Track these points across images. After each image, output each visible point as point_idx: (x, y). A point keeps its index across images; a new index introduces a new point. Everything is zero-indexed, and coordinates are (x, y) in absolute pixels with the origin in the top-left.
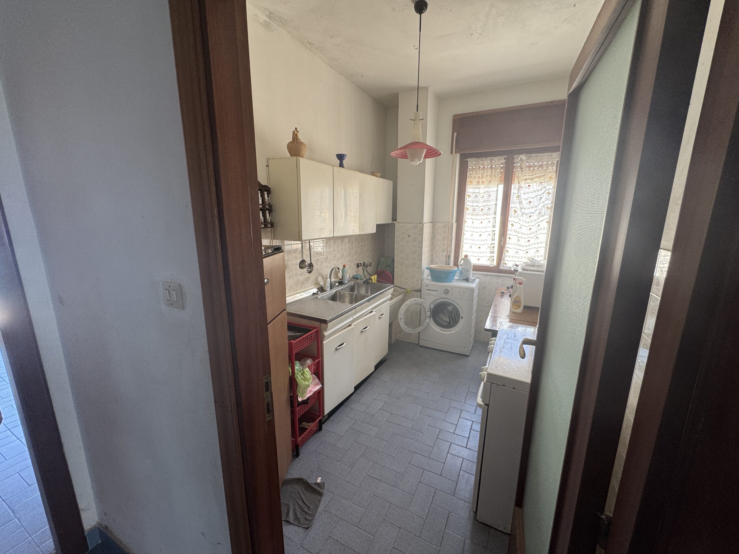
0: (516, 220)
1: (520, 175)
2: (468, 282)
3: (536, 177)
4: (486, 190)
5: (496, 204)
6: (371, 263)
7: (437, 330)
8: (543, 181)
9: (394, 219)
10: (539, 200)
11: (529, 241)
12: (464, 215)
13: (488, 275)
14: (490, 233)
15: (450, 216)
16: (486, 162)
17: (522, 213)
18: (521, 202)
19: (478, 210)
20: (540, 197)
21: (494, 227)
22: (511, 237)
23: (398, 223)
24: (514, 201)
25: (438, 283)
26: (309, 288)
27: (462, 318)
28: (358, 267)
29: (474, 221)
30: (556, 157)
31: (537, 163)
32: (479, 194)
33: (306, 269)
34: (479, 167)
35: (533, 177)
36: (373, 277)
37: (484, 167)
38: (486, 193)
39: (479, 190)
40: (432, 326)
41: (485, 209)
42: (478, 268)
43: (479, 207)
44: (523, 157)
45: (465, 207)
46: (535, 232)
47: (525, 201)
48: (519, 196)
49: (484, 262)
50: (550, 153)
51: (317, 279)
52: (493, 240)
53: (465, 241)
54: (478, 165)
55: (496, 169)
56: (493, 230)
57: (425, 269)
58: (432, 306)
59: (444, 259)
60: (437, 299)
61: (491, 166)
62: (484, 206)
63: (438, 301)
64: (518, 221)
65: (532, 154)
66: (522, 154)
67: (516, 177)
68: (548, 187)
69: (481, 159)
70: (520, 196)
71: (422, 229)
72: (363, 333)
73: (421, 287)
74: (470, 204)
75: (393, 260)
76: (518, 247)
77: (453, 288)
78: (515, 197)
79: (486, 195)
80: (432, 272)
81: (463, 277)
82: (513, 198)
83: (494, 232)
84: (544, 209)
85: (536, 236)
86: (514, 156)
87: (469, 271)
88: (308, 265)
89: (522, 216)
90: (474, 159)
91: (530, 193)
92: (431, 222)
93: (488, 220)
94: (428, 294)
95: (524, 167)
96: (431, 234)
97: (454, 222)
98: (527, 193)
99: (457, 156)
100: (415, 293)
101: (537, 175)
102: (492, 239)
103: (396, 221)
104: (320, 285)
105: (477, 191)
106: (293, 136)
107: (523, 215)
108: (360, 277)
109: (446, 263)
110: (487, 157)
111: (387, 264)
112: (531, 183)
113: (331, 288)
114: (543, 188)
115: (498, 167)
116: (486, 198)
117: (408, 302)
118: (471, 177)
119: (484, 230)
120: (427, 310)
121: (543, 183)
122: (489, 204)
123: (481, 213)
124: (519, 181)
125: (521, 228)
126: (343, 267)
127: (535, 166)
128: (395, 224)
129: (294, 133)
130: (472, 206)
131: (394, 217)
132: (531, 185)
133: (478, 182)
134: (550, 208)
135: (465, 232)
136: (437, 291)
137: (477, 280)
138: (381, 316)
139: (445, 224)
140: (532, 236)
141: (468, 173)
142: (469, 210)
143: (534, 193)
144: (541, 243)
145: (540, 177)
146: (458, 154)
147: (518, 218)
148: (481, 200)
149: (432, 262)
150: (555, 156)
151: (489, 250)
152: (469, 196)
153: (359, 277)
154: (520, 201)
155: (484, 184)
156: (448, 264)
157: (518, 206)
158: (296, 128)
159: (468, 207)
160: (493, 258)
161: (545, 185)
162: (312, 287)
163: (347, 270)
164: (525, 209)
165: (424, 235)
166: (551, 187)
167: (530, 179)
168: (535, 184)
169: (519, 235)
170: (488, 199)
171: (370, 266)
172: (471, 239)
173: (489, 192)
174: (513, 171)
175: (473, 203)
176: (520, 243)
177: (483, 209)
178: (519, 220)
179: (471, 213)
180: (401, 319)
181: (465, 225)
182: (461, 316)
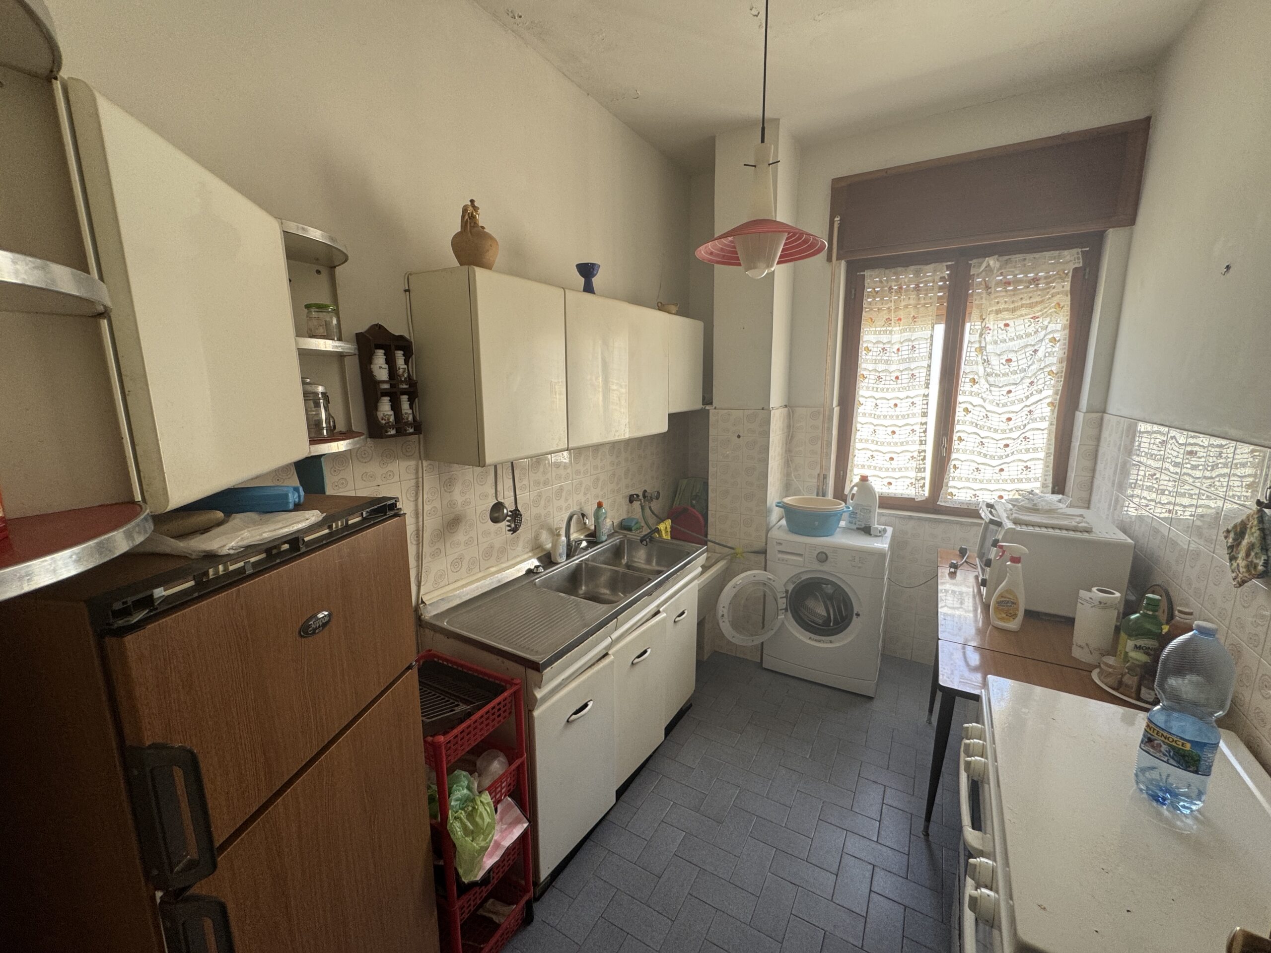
0: (977, 401)
1: (984, 301)
2: (870, 535)
3: (1022, 306)
4: (907, 335)
5: (929, 366)
6: (658, 492)
7: (801, 638)
8: (1040, 313)
9: (707, 399)
10: (1032, 355)
11: (1007, 446)
12: (857, 390)
13: (911, 518)
14: (917, 428)
15: (828, 393)
16: (907, 277)
17: (991, 385)
18: (986, 362)
19: (888, 378)
20: (1033, 349)
21: (925, 414)
22: (963, 435)
23: (715, 408)
24: (971, 358)
25: (800, 536)
26: (519, 559)
27: (858, 615)
28: (631, 501)
29: (878, 402)
30: (1071, 259)
31: (1022, 276)
32: (889, 346)
33: (505, 523)
34: (890, 288)
35: (1016, 304)
36: (662, 527)
37: (901, 288)
38: (906, 344)
39: (889, 336)
40: (790, 628)
41: (904, 377)
42: (889, 503)
43: (890, 373)
44: (992, 262)
45: (858, 374)
46: (1022, 427)
47: (997, 358)
48: (981, 349)
49: (902, 488)
50: (1056, 253)
51: (537, 537)
52: (921, 443)
53: (858, 445)
54: (888, 283)
55: (927, 291)
56: (923, 422)
57: (774, 504)
58: (791, 587)
59: (813, 482)
60: (802, 573)
61: (917, 286)
62: (902, 371)
63: (804, 577)
64: (981, 402)
65: (1014, 256)
66: (989, 257)
67: (974, 306)
68: (1051, 327)
69: (893, 270)
70: (985, 347)
71: (768, 422)
72: (637, 668)
73: (766, 544)
74: (871, 367)
75: (706, 484)
76: (980, 460)
77: (837, 549)
78: (973, 349)
79: (906, 348)
80: (789, 512)
81: (857, 523)
82: (968, 351)
83: (925, 426)
84: (1042, 376)
85: (1023, 436)
86: (970, 262)
87: (870, 511)
88: (510, 513)
89: (990, 391)
90: (877, 271)
91: (1007, 340)
92: (786, 406)
93: (911, 400)
94: (783, 560)
95: (992, 284)
96: (786, 430)
97: (834, 406)
98: (1001, 342)
99: (840, 264)
100: (753, 557)
101: (1024, 302)
102: (921, 441)
103: (711, 403)
104: (543, 549)
105: (884, 338)
106: (463, 217)
107: (992, 389)
108: (637, 523)
109: (818, 489)
110: (908, 266)
111: (694, 494)
112: (1010, 319)
113: (569, 556)
114: (1040, 330)
115: (932, 286)
116: (905, 353)
117: (738, 580)
118: (871, 309)
119: (900, 422)
120: (779, 596)
121: (1041, 319)
122: (913, 366)
123: (895, 386)
124: (981, 316)
125: (987, 417)
126: (596, 506)
127: (1020, 281)
128: (709, 410)
129: (465, 210)
130: (875, 370)
131: (706, 395)
132: (1011, 323)
133: (889, 320)
134: (1056, 374)
135: (859, 426)
136: (800, 555)
137: (890, 530)
138: (678, 619)
139: (816, 409)
140: (1015, 435)
141: (864, 301)
142: (866, 380)
143: (1019, 341)
144: (1036, 450)
145: (1031, 306)
146: (843, 261)
147: (980, 396)
148: (895, 358)
149: (787, 488)
150: (1068, 258)
151: (914, 464)
152: (868, 350)
153: (633, 525)
154: (985, 358)
155: (902, 323)
156: (824, 496)
157: (981, 369)
158: (472, 201)
159: (865, 373)
160: (922, 481)
161: (1046, 323)
162: (526, 556)
163: (606, 513)
164: (998, 375)
165: (771, 435)
166: (1059, 327)
167: (1007, 310)
168: (1020, 321)
169: (983, 433)
170: (910, 356)
171: (657, 498)
172: (873, 441)
173: (912, 341)
174: (967, 295)
175: (875, 363)
176: (984, 451)
177: (900, 378)
178: (982, 400)
179: (872, 385)
180: (723, 616)
181: (859, 411)
182: (855, 612)
